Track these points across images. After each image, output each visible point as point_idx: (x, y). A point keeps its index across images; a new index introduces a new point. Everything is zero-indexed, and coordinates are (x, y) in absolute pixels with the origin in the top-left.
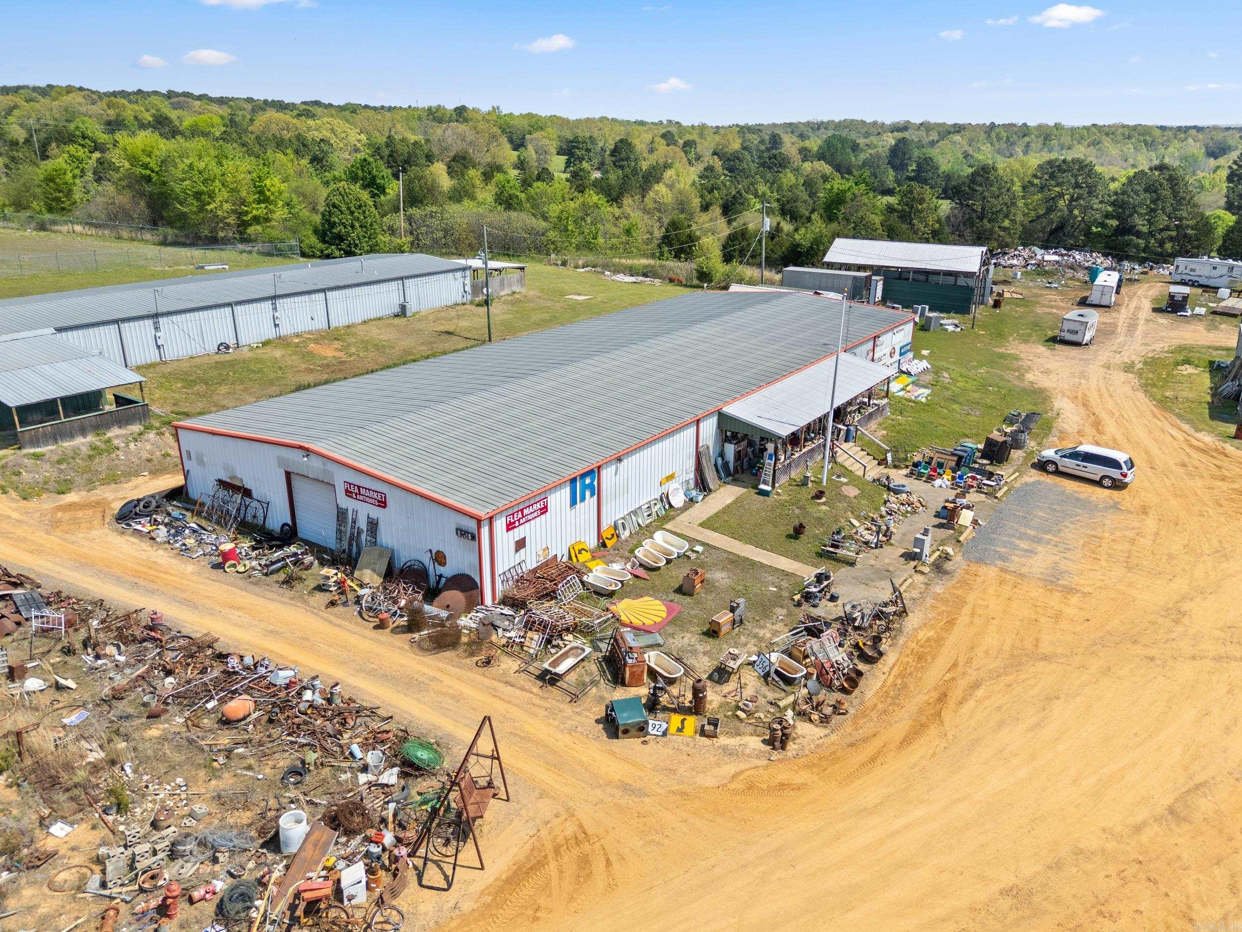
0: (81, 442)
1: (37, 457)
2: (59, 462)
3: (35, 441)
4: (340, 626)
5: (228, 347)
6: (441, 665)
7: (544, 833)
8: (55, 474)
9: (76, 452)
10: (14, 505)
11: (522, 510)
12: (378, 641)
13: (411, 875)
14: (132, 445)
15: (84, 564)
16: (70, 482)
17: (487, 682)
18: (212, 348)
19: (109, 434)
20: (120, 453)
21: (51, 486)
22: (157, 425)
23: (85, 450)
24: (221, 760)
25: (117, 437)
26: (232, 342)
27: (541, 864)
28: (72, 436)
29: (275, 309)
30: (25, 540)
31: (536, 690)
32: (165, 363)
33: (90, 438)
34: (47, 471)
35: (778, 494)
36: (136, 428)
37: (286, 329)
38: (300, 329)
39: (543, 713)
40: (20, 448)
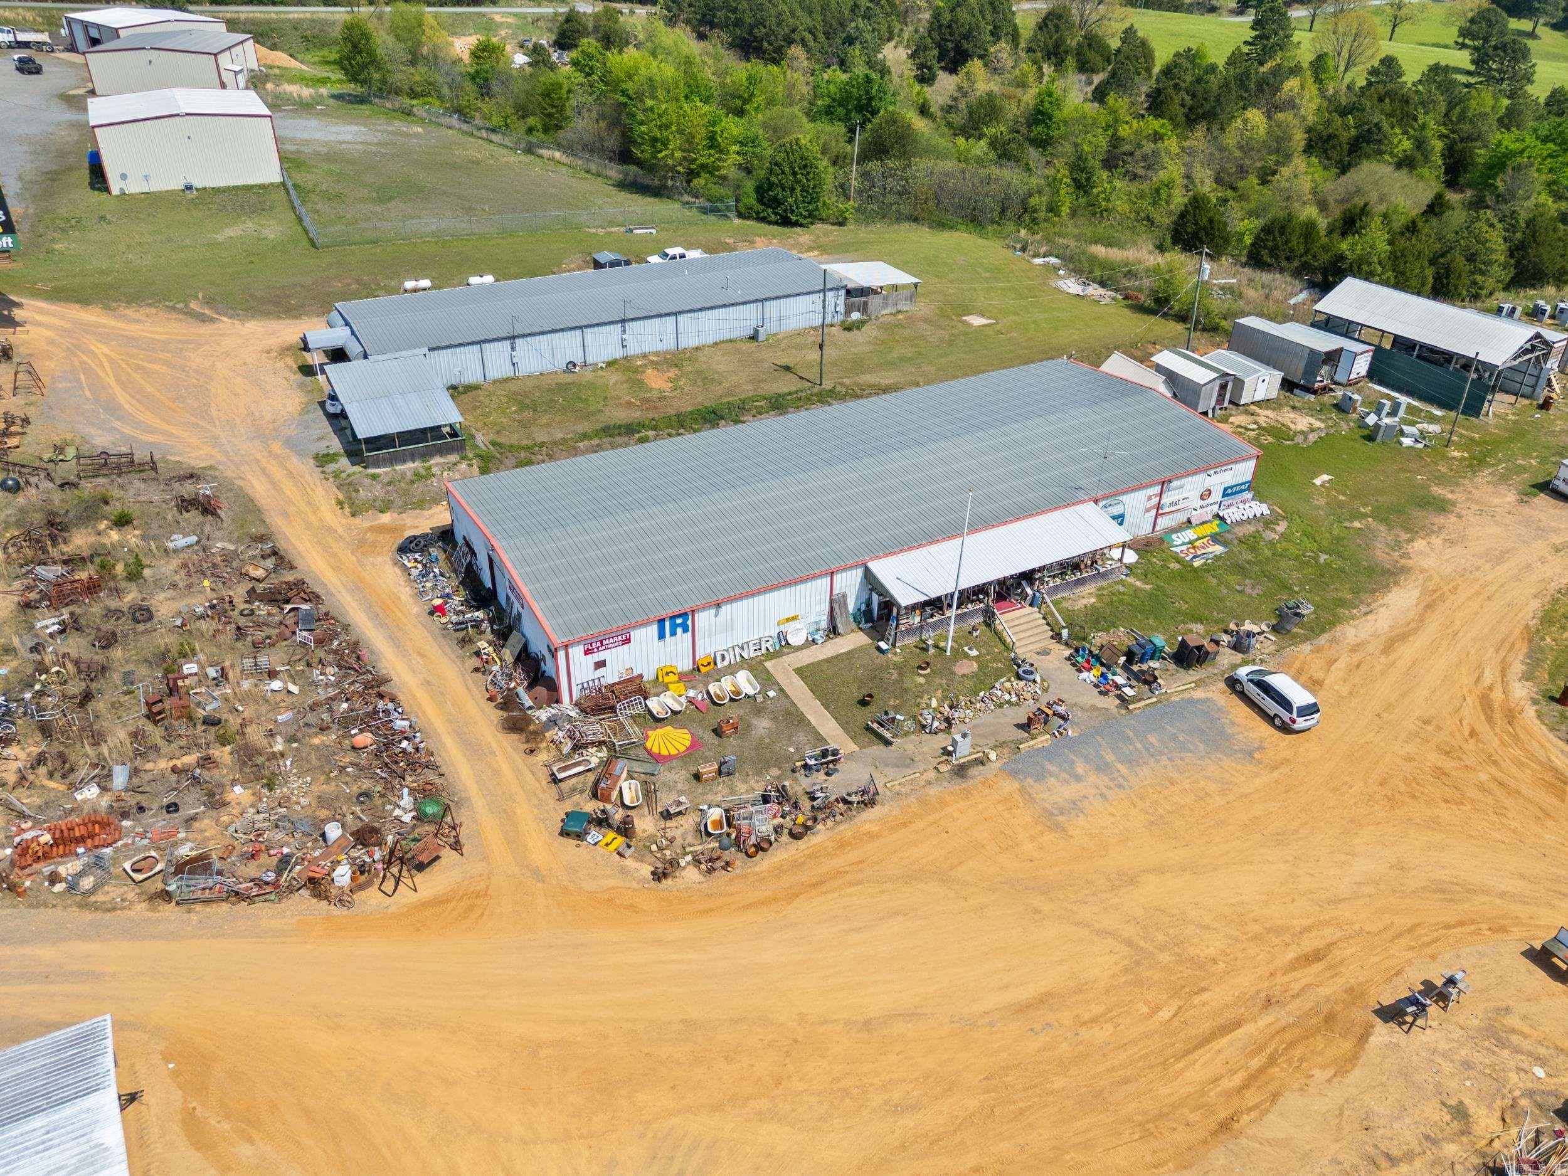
0: (409, 467)
1: (374, 477)
2: (389, 484)
3: (377, 464)
4: (468, 689)
5: (575, 366)
6: (505, 744)
7: (466, 882)
8: (383, 494)
9: (403, 475)
10: (344, 521)
11: (601, 642)
12: (483, 710)
13: (377, 881)
14: (445, 474)
15: (358, 587)
16: (391, 502)
17: (521, 765)
18: (561, 365)
19: (432, 462)
20: (435, 480)
21: (377, 504)
22: (471, 455)
23: (409, 475)
24: (336, 773)
25: (437, 464)
26: (579, 360)
27: (448, 901)
28: (404, 462)
29: (624, 331)
30: (335, 555)
31: (544, 783)
32: (517, 378)
33: (417, 465)
34: (378, 491)
35: (895, 654)
36: (453, 458)
37: (633, 349)
38: (648, 349)
39: (536, 802)
40: (365, 467)
